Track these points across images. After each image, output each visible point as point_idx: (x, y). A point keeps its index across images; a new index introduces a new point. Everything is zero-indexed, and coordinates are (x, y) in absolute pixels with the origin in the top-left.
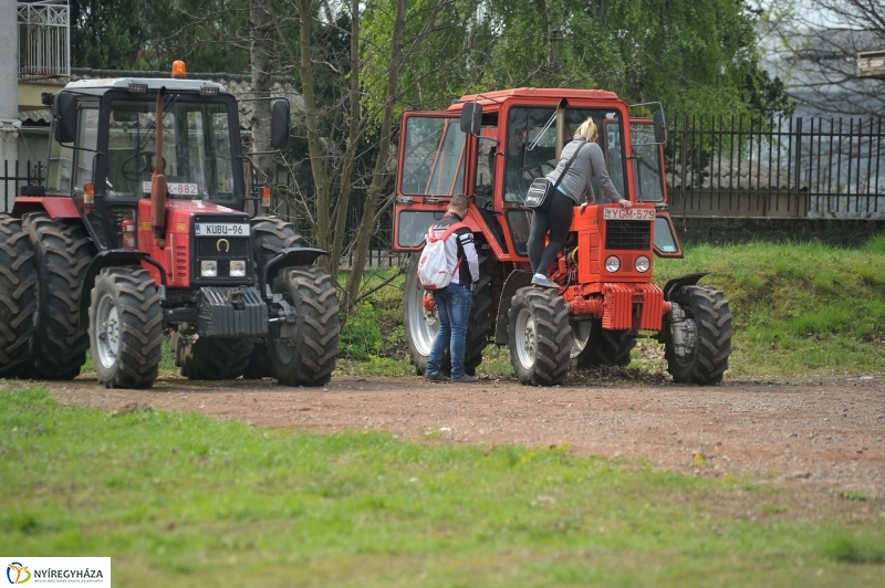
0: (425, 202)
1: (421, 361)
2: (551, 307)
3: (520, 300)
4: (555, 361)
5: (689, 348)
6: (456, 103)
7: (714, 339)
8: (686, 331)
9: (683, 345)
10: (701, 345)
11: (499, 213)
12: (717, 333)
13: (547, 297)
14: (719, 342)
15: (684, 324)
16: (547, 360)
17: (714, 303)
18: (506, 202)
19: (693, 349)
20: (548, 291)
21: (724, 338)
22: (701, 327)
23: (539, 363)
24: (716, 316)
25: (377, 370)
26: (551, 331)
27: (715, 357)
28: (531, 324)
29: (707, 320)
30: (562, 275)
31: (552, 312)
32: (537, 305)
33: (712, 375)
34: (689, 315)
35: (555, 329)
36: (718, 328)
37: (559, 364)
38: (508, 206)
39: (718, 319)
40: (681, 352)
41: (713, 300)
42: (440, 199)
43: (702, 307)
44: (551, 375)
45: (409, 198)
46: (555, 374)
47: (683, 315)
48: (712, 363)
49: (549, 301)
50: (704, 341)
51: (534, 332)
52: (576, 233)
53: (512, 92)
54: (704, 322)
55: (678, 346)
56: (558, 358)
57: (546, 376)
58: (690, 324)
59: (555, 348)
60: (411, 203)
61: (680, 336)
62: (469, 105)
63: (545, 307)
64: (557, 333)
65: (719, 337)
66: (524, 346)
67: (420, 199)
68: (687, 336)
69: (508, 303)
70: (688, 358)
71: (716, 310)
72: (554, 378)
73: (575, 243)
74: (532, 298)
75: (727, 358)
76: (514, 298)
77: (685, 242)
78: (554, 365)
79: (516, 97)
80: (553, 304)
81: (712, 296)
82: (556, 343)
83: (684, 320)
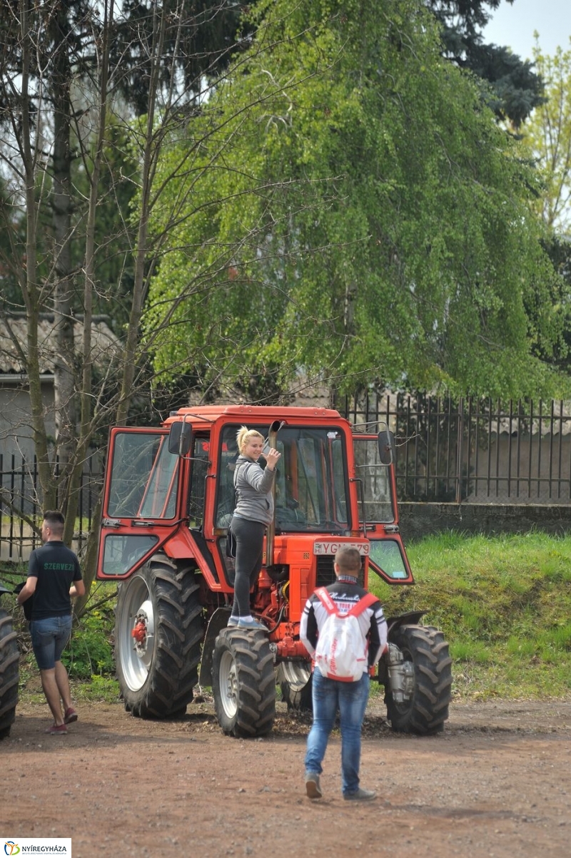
0: (133, 525)
1: (130, 696)
2: (254, 651)
3: (223, 642)
4: (257, 711)
5: (407, 694)
6: (175, 415)
7: (432, 686)
8: (404, 675)
9: (400, 690)
10: (419, 692)
11: (210, 540)
12: (435, 679)
13: (250, 640)
14: (438, 690)
15: (402, 667)
16: (250, 710)
17: (433, 646)
18: (216, 529)
19: (411, 695)
20: (251, 634)
21: (443, 685)
22: (418, 672)
23: (240, 713)
24: (434, 660)
25: (99, 693)
26: (253, 678)
27: (434, 705)
28: (234, 669)
29: (425, 665)
30: (274, 610)
31: (254, 656)
32: (239, 648)
33: (430, 725)
34: (408, 657)
35: (257, 676)
36: (436, 673)
37: (262, 715)
38: (219, 533)
39: (437, 664)
40: (399, 697)
41: (431, 642)
42: (150, 522)
43: (420, 650)
44: (253, 725)
45: (116, 521)
46: (258, 725)
47: (402, 658)
48: (431, 712)
49: (253, 644)
50: (422, 688)
51: (236, 678)
52: (288, 566)
53: (225, 408)
54: (422, 667)
55: (395, 691)
56: (261, 707)
57: (248, 727)
58: (409, 668)
59: (258, 697)
60: (118, 526)
61: (398, 681)
62: (178, 424)
63: (247, 651)
64: (260, 681)
65: (438, 684)
66: (227, 691)
67: (128, 522)
68: (405, 681)
69: (211, 644)
70: (406, 704)
71: (435, 654)
72: (258, 729)
73: (286, 577)
74: (235, 640)
75: (447, 705)
76: (218, 638)
77: (459, 532)
78: (256, 716)
79: (229, 415)
80: (256, 648)
81: (431, 638)
82: (259, 692)
83: (402, 662)
